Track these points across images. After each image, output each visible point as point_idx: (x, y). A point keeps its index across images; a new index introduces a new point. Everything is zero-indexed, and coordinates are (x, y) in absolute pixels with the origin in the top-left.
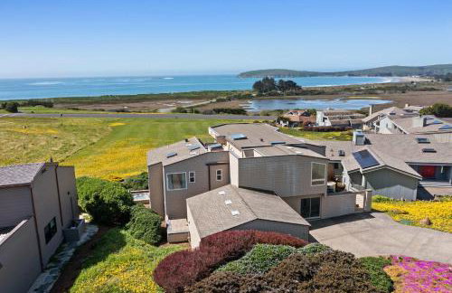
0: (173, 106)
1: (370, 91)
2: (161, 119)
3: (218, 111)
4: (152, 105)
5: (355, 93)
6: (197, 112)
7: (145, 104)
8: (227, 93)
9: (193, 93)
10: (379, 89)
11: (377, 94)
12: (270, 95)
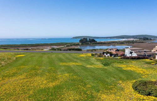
0: (49, 48)
1: (122, 43)
2: (45, 53)
3: (70, 50)
4: (41, 48)
5: (116, 43)
6: (60, 50)
7: (38, 47)
8: (70, 43)
9: (57, 43)
10: (124, 42)
11: (124, 44)
12: (86, 44)
